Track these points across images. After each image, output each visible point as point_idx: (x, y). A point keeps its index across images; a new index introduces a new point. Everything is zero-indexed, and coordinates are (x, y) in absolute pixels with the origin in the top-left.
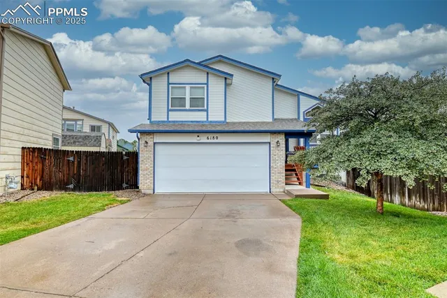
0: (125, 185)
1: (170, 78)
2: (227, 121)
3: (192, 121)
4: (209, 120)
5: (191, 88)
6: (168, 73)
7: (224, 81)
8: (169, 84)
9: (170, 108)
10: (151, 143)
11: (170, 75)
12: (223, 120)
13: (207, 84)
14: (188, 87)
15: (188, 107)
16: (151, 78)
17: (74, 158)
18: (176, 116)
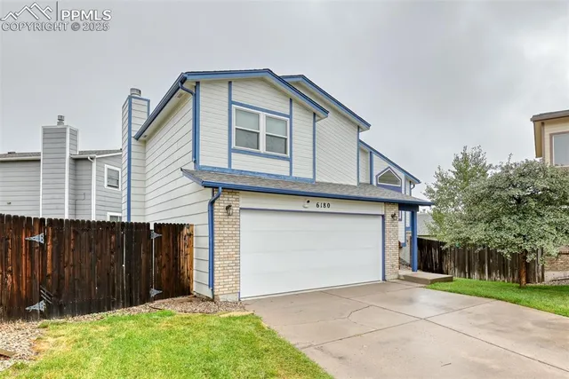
0: (154, 292)
1: (233, 92)
2: (317, 180)
3: (269, 175)
4: (293, 175)
5: (267, 117)
6: (230, 83)
7: (312, 117)
8: (231, 103)
9: (233, 146)
10: (235, 209)
11: (233, 87)
12: (311, 177)
13: (290, 116)
14: (263, 115)
15: (262, 149)
16: (198, 83)
17: (46, 238)
18: (243, 163)
